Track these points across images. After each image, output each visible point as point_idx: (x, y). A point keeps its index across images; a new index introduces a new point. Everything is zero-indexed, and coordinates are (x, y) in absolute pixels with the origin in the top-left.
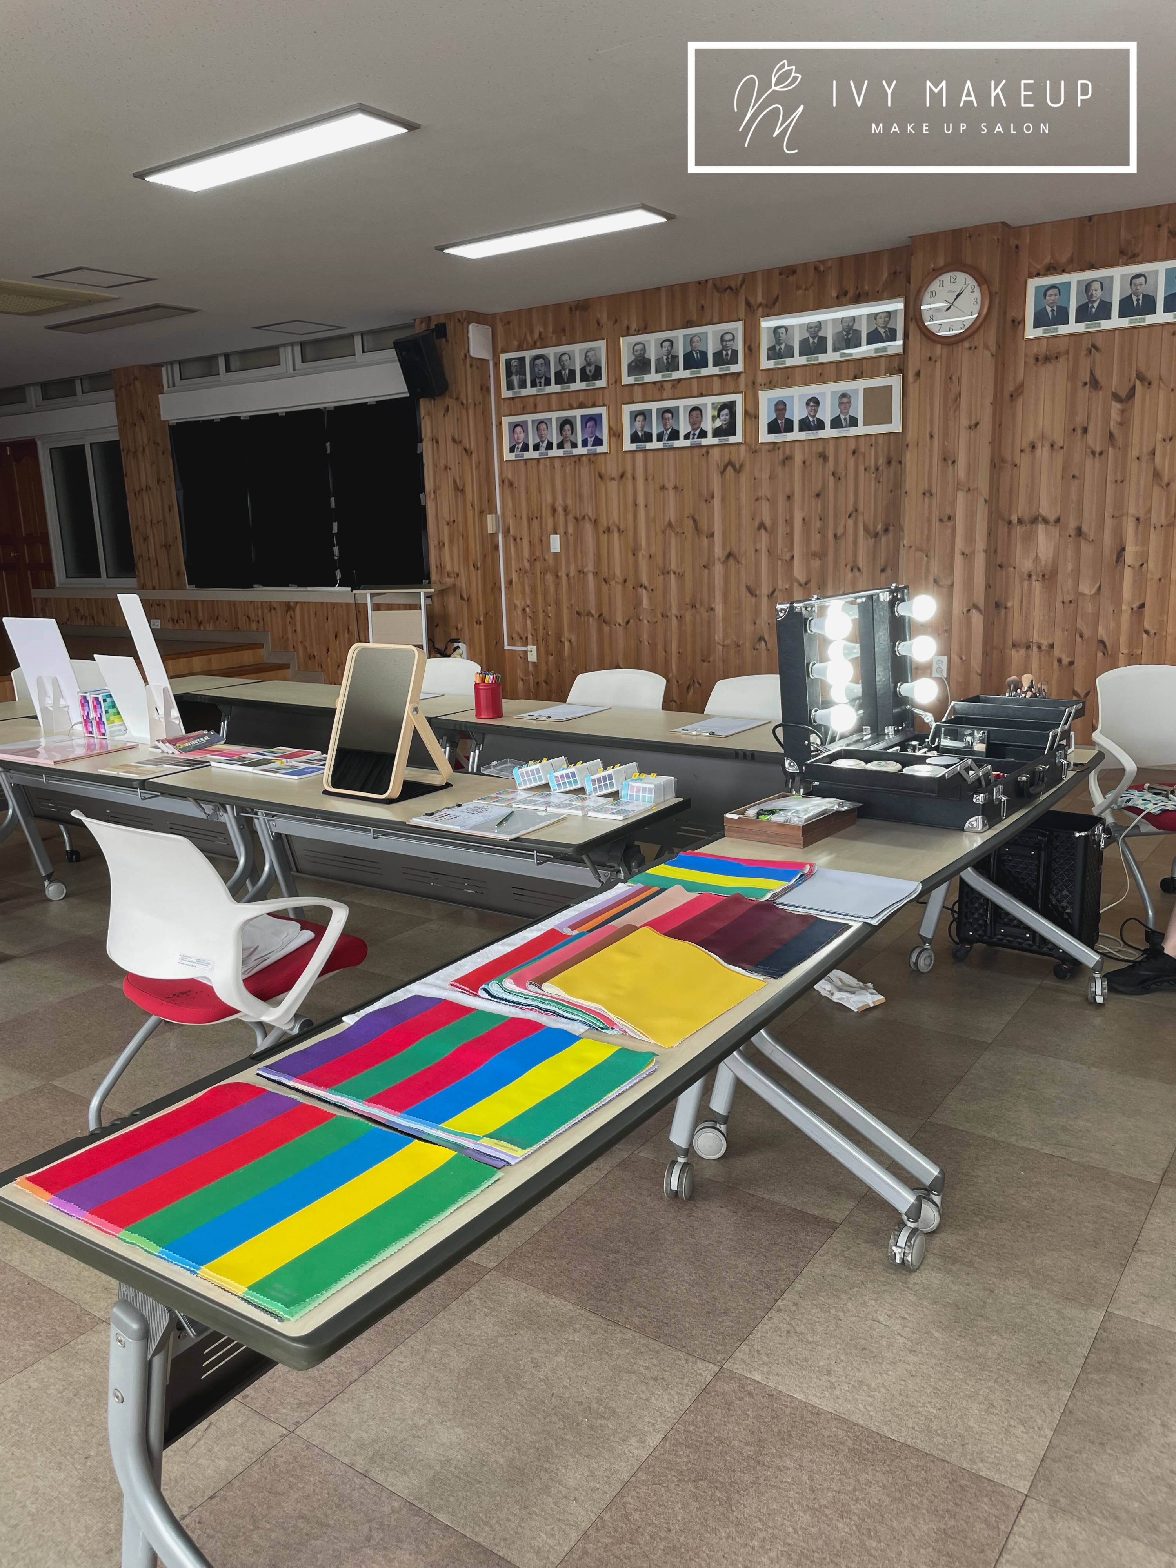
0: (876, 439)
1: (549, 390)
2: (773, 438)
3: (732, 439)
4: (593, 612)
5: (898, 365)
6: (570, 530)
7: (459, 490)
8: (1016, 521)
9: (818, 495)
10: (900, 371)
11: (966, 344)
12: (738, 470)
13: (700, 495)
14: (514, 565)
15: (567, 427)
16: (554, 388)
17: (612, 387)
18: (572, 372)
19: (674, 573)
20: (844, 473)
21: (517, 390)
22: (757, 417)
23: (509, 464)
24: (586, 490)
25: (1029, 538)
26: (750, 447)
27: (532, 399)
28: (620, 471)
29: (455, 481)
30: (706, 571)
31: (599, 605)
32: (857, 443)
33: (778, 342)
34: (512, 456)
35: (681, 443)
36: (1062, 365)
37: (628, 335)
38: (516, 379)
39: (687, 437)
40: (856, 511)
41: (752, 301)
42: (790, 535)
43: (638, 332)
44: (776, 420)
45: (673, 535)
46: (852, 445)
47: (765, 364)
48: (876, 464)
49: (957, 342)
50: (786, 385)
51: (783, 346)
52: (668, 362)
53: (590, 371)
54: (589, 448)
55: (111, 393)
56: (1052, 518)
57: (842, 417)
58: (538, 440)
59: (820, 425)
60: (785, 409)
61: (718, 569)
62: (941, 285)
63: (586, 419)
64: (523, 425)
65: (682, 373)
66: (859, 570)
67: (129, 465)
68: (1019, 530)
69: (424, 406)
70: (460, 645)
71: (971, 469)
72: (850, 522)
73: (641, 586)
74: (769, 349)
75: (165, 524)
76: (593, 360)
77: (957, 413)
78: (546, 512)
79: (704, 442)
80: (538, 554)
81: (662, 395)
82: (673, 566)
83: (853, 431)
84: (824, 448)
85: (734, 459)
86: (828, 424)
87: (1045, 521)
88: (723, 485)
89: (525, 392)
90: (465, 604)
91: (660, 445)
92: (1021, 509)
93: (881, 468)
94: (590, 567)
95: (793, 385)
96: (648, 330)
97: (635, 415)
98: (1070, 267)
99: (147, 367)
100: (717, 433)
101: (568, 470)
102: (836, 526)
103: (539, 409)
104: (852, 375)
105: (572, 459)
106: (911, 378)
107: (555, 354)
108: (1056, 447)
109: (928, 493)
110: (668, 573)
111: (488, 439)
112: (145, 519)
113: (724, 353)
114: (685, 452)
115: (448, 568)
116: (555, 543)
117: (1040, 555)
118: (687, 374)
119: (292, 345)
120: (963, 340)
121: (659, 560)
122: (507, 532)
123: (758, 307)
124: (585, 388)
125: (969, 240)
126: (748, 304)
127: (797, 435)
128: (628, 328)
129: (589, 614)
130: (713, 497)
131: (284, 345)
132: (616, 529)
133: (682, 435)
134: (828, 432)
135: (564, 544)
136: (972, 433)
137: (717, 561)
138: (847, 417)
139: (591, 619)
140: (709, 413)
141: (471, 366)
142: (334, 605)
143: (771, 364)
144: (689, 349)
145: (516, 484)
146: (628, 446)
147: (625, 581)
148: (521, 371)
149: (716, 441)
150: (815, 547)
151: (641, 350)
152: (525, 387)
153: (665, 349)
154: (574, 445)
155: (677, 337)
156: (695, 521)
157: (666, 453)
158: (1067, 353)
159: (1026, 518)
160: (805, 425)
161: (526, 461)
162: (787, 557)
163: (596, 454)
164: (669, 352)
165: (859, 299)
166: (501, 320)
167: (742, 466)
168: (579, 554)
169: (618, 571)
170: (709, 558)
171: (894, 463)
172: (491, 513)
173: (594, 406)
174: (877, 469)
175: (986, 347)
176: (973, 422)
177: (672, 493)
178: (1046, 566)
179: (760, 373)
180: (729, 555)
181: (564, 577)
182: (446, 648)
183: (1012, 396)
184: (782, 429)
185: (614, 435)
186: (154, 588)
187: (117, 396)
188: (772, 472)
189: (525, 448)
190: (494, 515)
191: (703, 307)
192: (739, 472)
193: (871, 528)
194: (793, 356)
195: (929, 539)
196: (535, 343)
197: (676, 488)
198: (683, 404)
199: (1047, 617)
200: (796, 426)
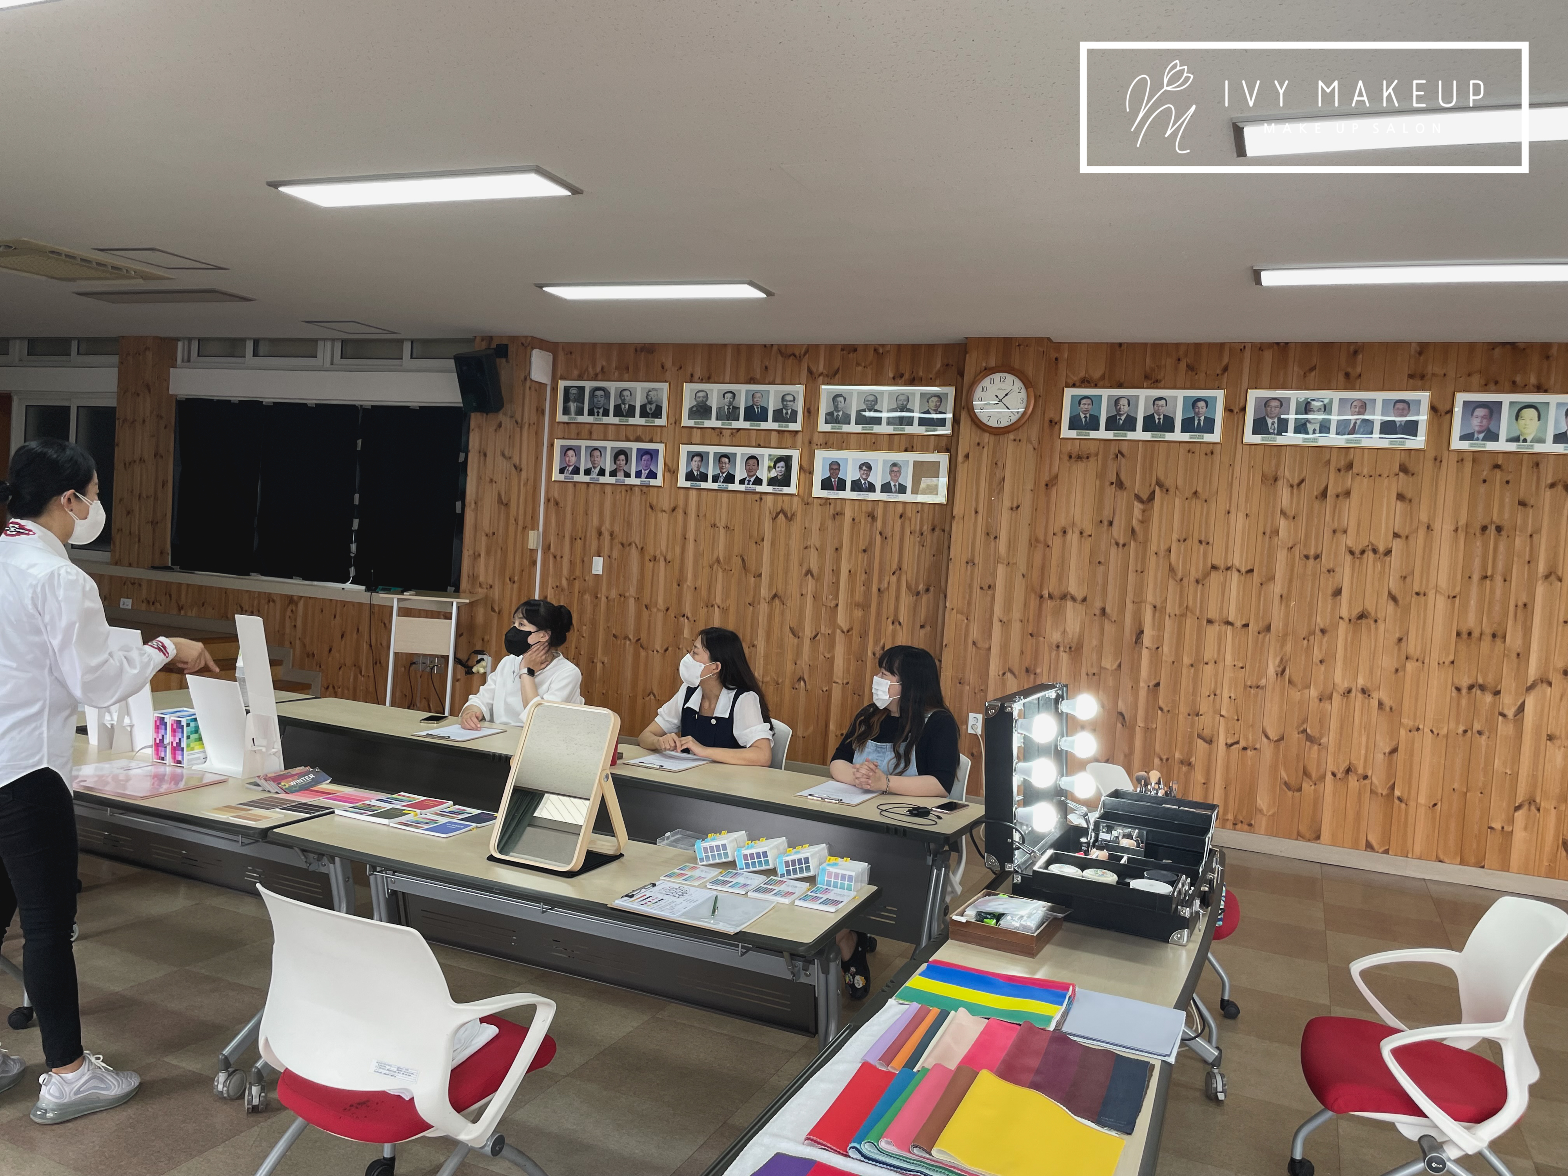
0: (922, 507)
1: (605, 420)
2: (825, 494)
3: (786, 490)
4: (631, 637)
5: (946, 445)
6: (615, 554)
7: (503, 503)
8: (1047, 596)
9: (865, 551)
10: (948, 450)
11: (1011, 436)
12: (790, 518)
13: (750, 537)
14: (551, 582)
15: (622, 457)
16: (612, 419)
17: (671, 427)
18: (632, 408)
19: (719, 607)
20: (890, 534)
21: (573, 416)
22: (811, 473)
23: (557, 484)
24: (635, 519)
25: (1058, 613)
26: (803, 500)
27: (588, 426)
28: (672, 506)
29: (499, 495)
30: (751, 608)
31: (638, 629)
32: (904, 508)
33: (836, 408)
34: (561, 477)
35: (736, 486)
36: (1092, 466)
37: (691, 382)
38: (573, 406)
39: (742, 482)
40: (900, 569)
41: (814, 369)
42: (836, 584)
43: (701, 381)
44: (829, 478)
45: (720, 571)
46: (900, 509)
47: (823, 427)
48: (921, 529)
49: (1004, 434)
50: (840, 448)
51: (840, 413)
52: (729, 412)
53: (651, 409)
54: (643, 479)
55: (115, 359)
56: (1079, 597)
57: (892, 484)
58: (590, 465)
59: (871, 488)
60: (839, 469)
61: (763, 607)
62: (992, 382)
63: (642, 453)
64: (576, 450)
65: (741, 424)
66: (900, 624)
67: (122, 434)
68: (1049, 604)
69: (475, 419)
70: (485, 657)
71: (1012, 545)
72: (894, 579)
73: (684, 616)
74: (827, 414)
75: (156, 499)
76: (654, 399)
77: (1000, 496)
78: (592, 534)
79: (759, 489)
80: (578, 573)
81: (720, 441)
82: (718, 600)
83: (901, 498)
84: (873, 510)
85: (786, 508)
86: (878, 488)
87: (1074, 599)
88: (774, 530)
89: (580, 419)
90: (495, 616)
91: (715, 486)
92: (1052, 586)
93: (925, 534)
94: (632, 591)
95: (848, 448)
96: (711, 381)
97: (692, 456)
98: (1101, 383)
99: (163, 339)
100: (772, 482)
101: (618, 497)
102: (880, 581)
103: (594, 437)
104: (904, 448)
105: (623, 487)
106: (960, 458)
107: (616, 389)
108: (1084, 534)
109: (971, 562)
110: (712, 606)
111: (538, 459)
112: (132, 491)
113: (784, 411)
114: (739, 495)
115: (482, 579)
116: (598, 565)
117: (1068, 629)
118: (747, 425)
119: (333, 340)
120: (1008, 432)
121: (704, 593)
122: (547, 548)
123: (820, 375)
124: (644, 423)
125: (1017, 348)
126: (810, 372)
127: (848, 494)
128: (692, 375)
129: (626, 638)
130: (763, 540)
131: (324, 340)
132: (662, 559)
133: (737, 480)
134: (878, 495)
135: (607, 567)
136: (1014, 515)
137: (762, 600)
138: (897, 484)
139: (628, 642)
140: (766, 463)
141: (530, 388)
142: (344, 604)
143: (828, 428)
144: (750, 403)
145: (561, 505)
146: (682, 482)
147: (667, 610)
148: (580, 399)
149: (770, 489)
150: (858, 598)
151: (703, 397)
152: (582, 414)
153: (727, 400)
154: (627, 475)
155: (740, 391)
156: (743, 560)
157: (719, 494)
158: (1097, 455)
159: (1056, 593)
160: (857, 486)
161: (575, 483)
162: (833, 604)
163: (649, 486)
164: (731, 403)
165: (912, 382)
166: (563, 350)
167: (793, 515)
168: (622, 579)
169: (660, 600)
170: (754, 597)
171: (937, 529)
172: (533, 529)
173: (651, 441)
174: (922, 534)
175: (1029, 441)
176: (1015, 505)
177: (722, 532)
178: (1072, 640)
179: (816, 435)
180: (775, 596)
181: (604, 599)
182: (468, 659)
183: (1047, 485)
184: (835, 488)
185: (669, 471)
186: (130, 565)
187: (121, 363)
188: (822, 524)
189: (576, 471)
190: (536, 532)
191: (766, 368)
192: (790, 521)
193: (913, 587)
194: (849, 424)
195: (969, 604)
196: (597, 375)
197: (727, 527)
198: (741, 452)
200: (848, 486)
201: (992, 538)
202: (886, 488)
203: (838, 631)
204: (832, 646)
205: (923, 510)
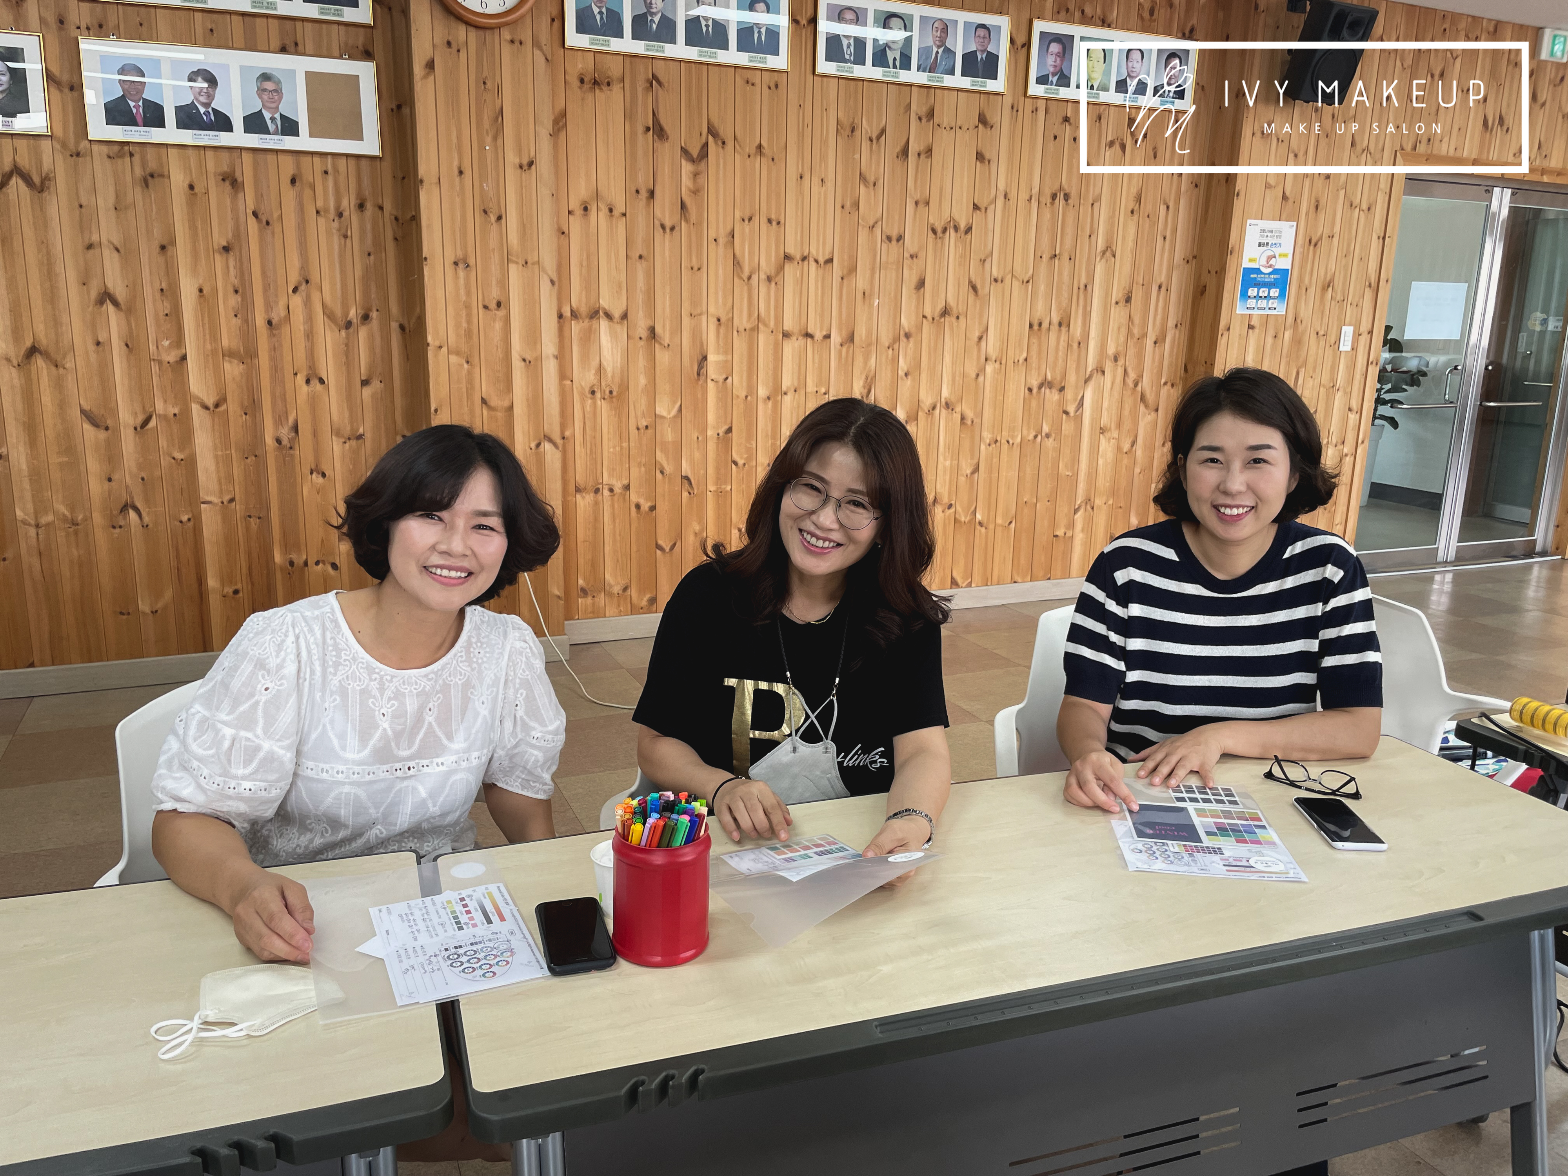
0: (335, 163)
5: (367, 43)
8: (569, 314)
9: (226, 249)
10: (372, 54)
11: (508, 33)
12: (39, 187)
20: (276, 215)
22: (78, 86)
25: (589, 338)
26: (64, 143)
32: (299, 163)
36: (618, 97)
40: (307, 282)
46: (290, 167)
48: (337, 206)
49: (495, 27)
50: (138, 37)
56: (617, 314)
57: (267, 115)
60: (141, 82)
66: (321, 381)
68: (575, 328)
71: (527, 230)
72: (297, 301)
77: (500, 141)
83: (289, 143)
84: (232, 166)
85: (25, 165)
86: (238, 123)
87: (609, 316)
92: (576, 297)
93: (346, 214)
95: (155, 40)
102: (269, 307)
104: (278, 45)
106: (418, 68)
108: (616, 213)
109: (463, 263)
117: (605, 363)
120: (502, 27)
136: (525, 176)
138: (277, 116)
150: (228, 340)
158: (623, 81)
159: (584, 310)
160: (189, 118)
162: (173, 357)
167: (46, 179)
171: (369, 205)
174: (340, 215)
175: (538, 44)
176: (525, 162)
178: (613, 377)
180: (34, 350)
184: (139, 121)
188: (119, 197)
192: (40, 190)
193: (338, 312)
195: (469, 335)
199: (618, 449)
200: (170, 117)
201: (493, 218)
202: (255, 123)
203: (195, 408)
204: (186, 437)
205: (336, 171)
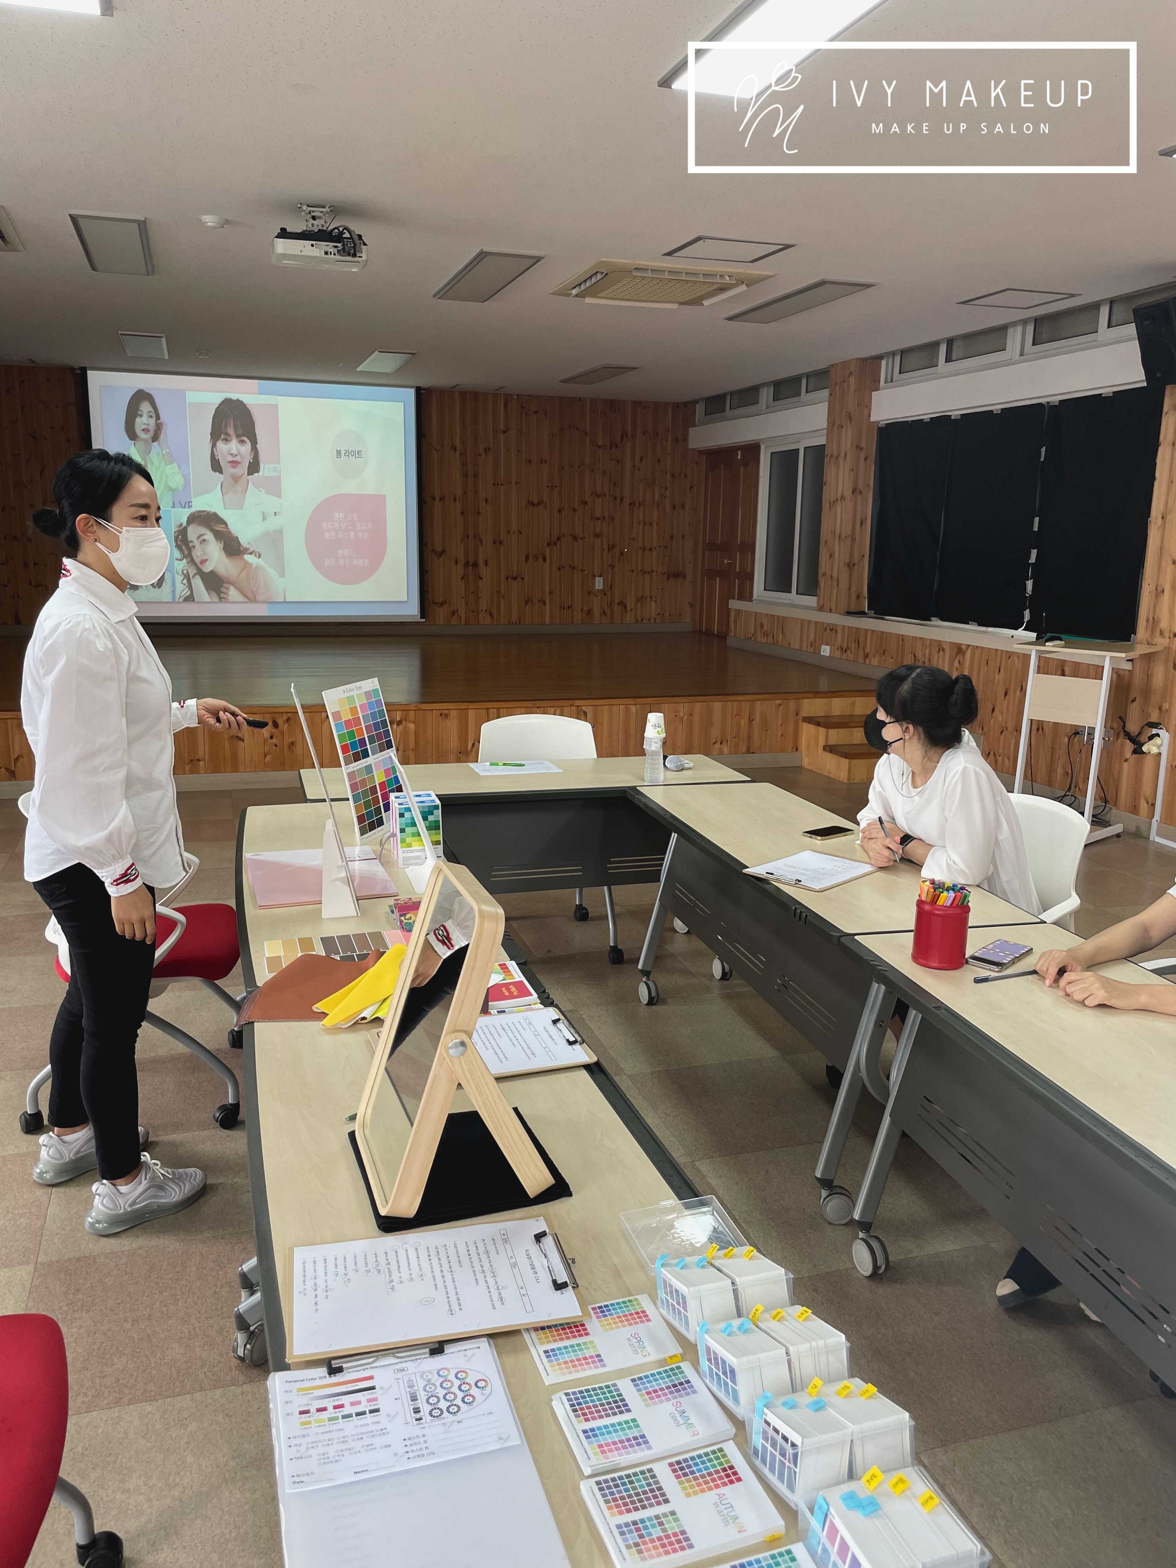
55: (825, 393)
67: (829, 472)
70: (1161, 732)
75: (853, 539)
99: (864, 360)
112: (834, 532)
115: (1164, 624)
119: (1025, 322)
131: (1014, 324)
142: (1010, 654)
182: (1140, 734)
187: (831, 396)
